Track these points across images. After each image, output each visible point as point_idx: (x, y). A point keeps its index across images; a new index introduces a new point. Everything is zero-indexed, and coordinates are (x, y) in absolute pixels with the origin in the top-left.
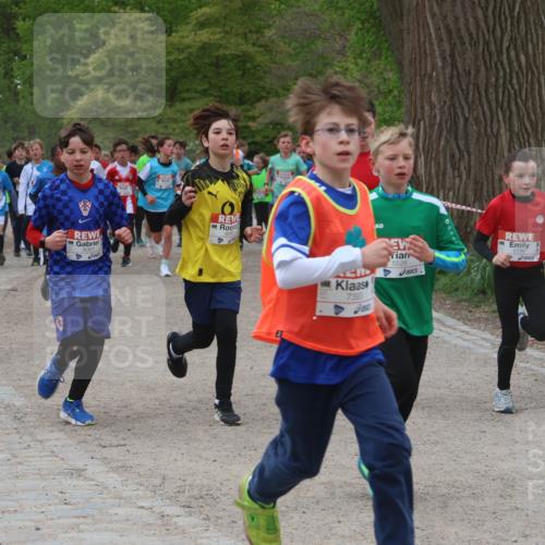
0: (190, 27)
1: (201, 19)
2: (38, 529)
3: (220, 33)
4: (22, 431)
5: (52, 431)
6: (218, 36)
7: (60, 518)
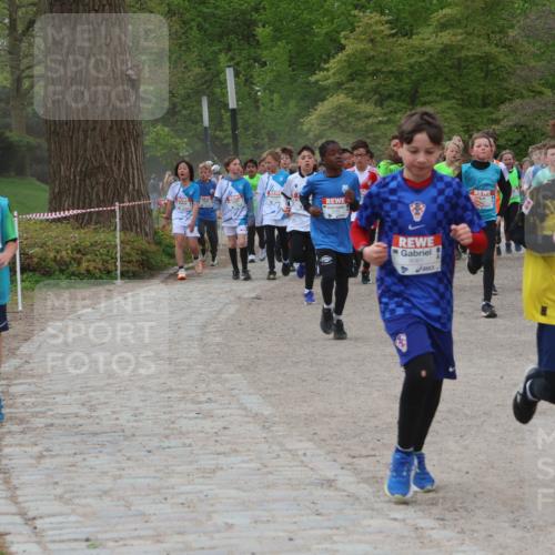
0: (431, 29)
1: (442, 21)
2: (291, 539)
3: (461, 34)
4: (270, 440)
5: (301, 441)
6: (459, 38)
7: (312, 528)
